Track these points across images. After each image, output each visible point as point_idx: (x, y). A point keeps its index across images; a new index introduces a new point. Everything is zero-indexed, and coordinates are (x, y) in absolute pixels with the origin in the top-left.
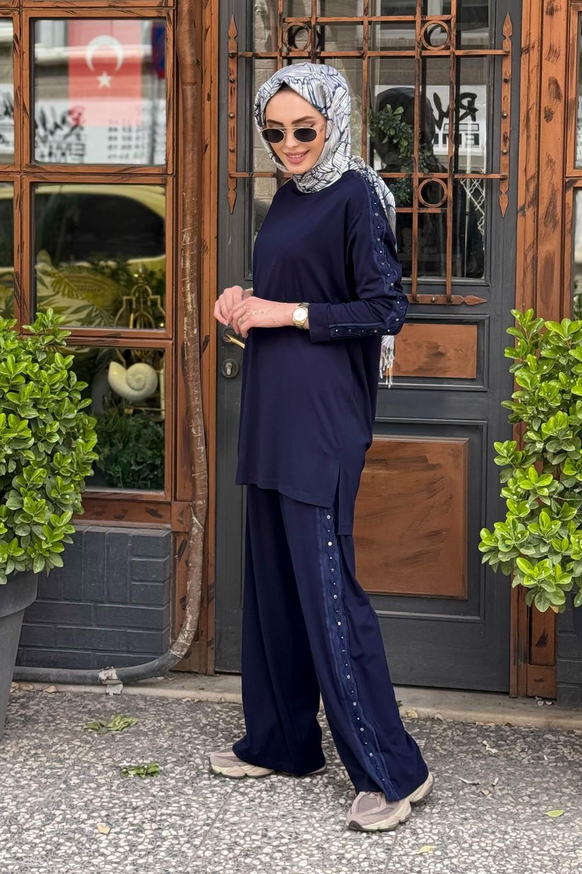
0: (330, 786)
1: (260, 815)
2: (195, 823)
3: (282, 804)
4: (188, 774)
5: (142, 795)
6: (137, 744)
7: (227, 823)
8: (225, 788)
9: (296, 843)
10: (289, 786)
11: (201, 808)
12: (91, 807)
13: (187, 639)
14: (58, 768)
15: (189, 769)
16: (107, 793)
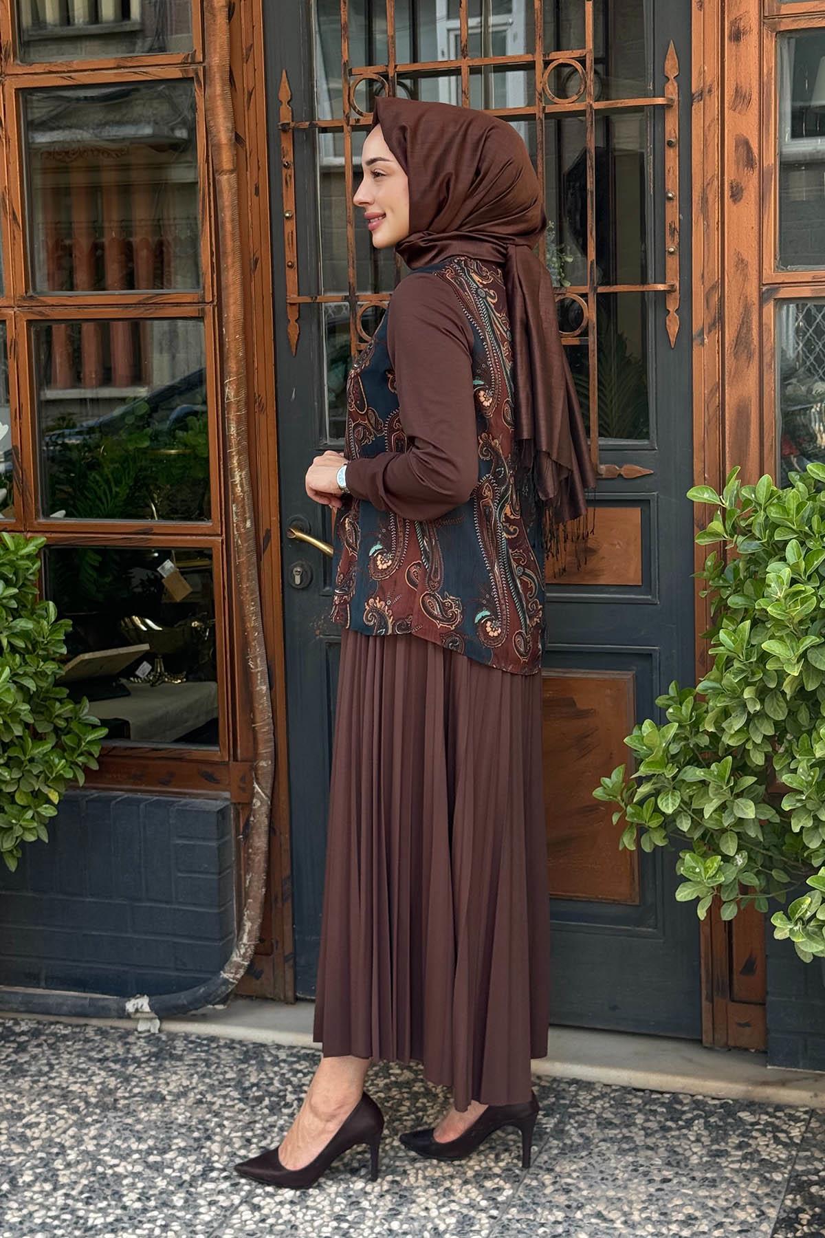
0: (388, 1197)
3: (304, 1229)
4: (191, 1170)
5: (109, 1205)
6: (143, 1115)
8: (232, 1197)
10: (329, 1195)
11: (183, 1232)
12: (25, 1227)
13: (244, 957)
14: (15, 1154)
15: (197, 1162)
16: (61, 1202)
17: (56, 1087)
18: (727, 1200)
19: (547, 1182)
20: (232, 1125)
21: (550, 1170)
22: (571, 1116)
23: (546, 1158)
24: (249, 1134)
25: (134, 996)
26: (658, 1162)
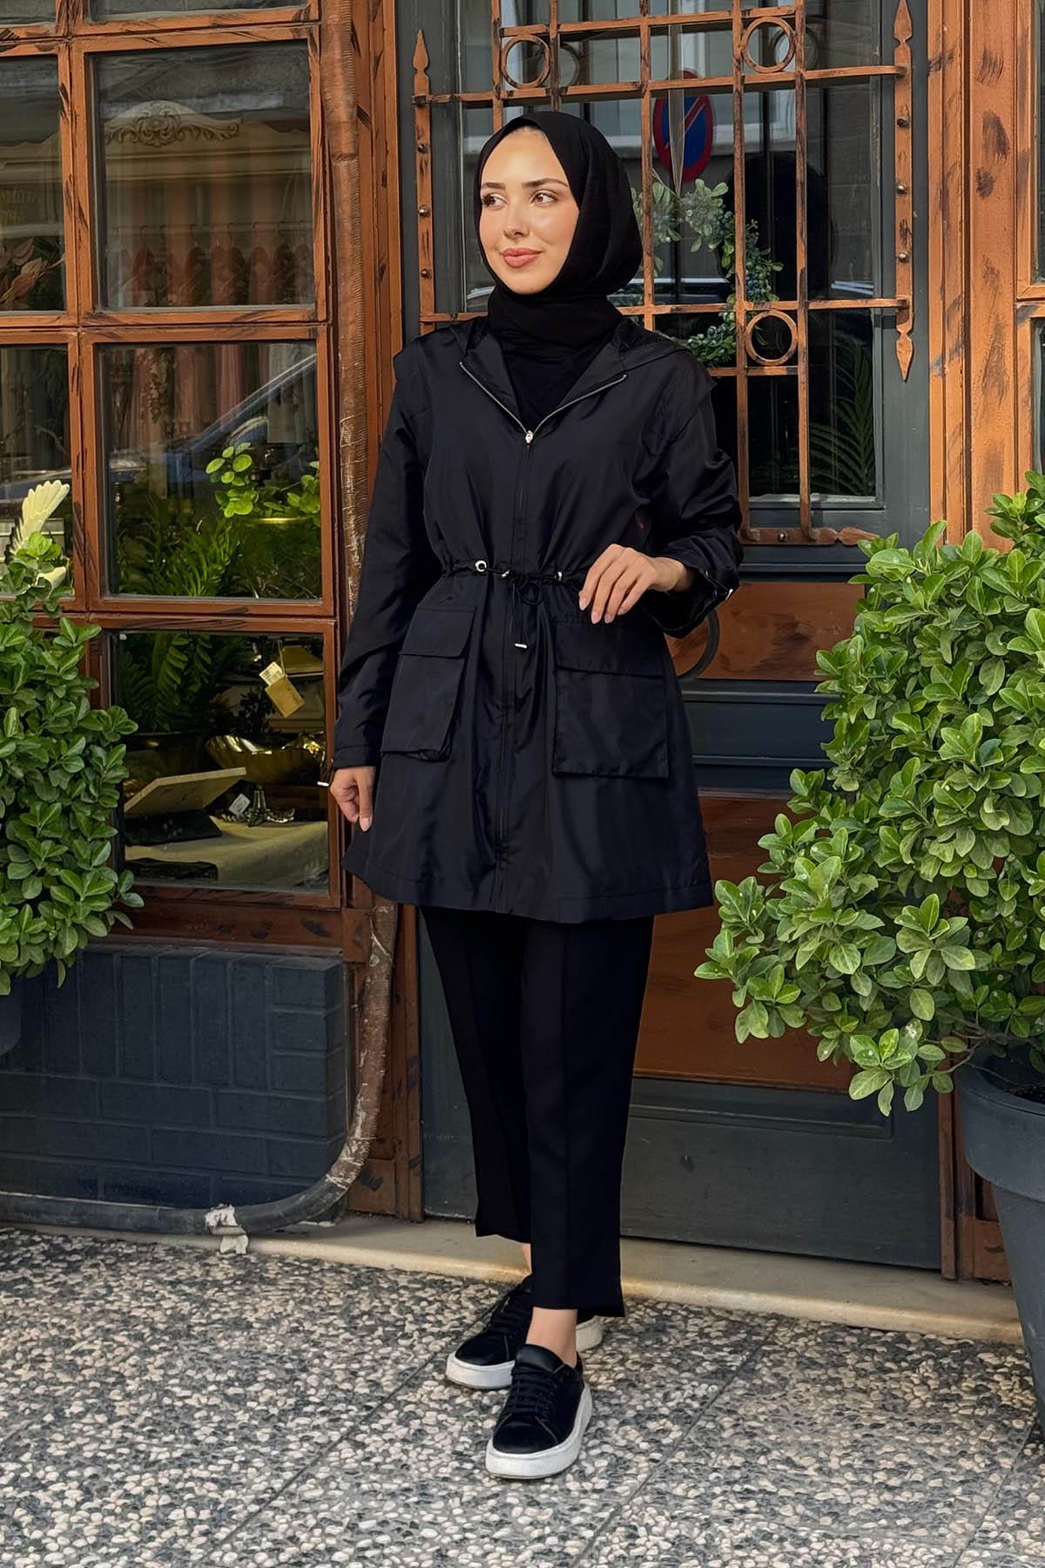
1: (365, 1487)
2: (239, 1497)
3: (417, 1469)
4: (280, 1404)
5: (177, 1439)
6: (223, 1344)
7: (296, 1501)
8: (330, 1433)
9: (402, 1543)
10: (451, 1433)
11: (266, 1469)
13: (356, 1156)
14: (61, 1384)
15: (287, 1395)
16: (117, 1434)
17: (115, 1312)
18: (950, 1448)
19: (726, 1425)
20: (335, 1356)
21: (730, 1412)
22: (765, 1354)
23: (727, 1398)
24: (356, 1366)
25: (215, 1206)
26: (871, 1406)
